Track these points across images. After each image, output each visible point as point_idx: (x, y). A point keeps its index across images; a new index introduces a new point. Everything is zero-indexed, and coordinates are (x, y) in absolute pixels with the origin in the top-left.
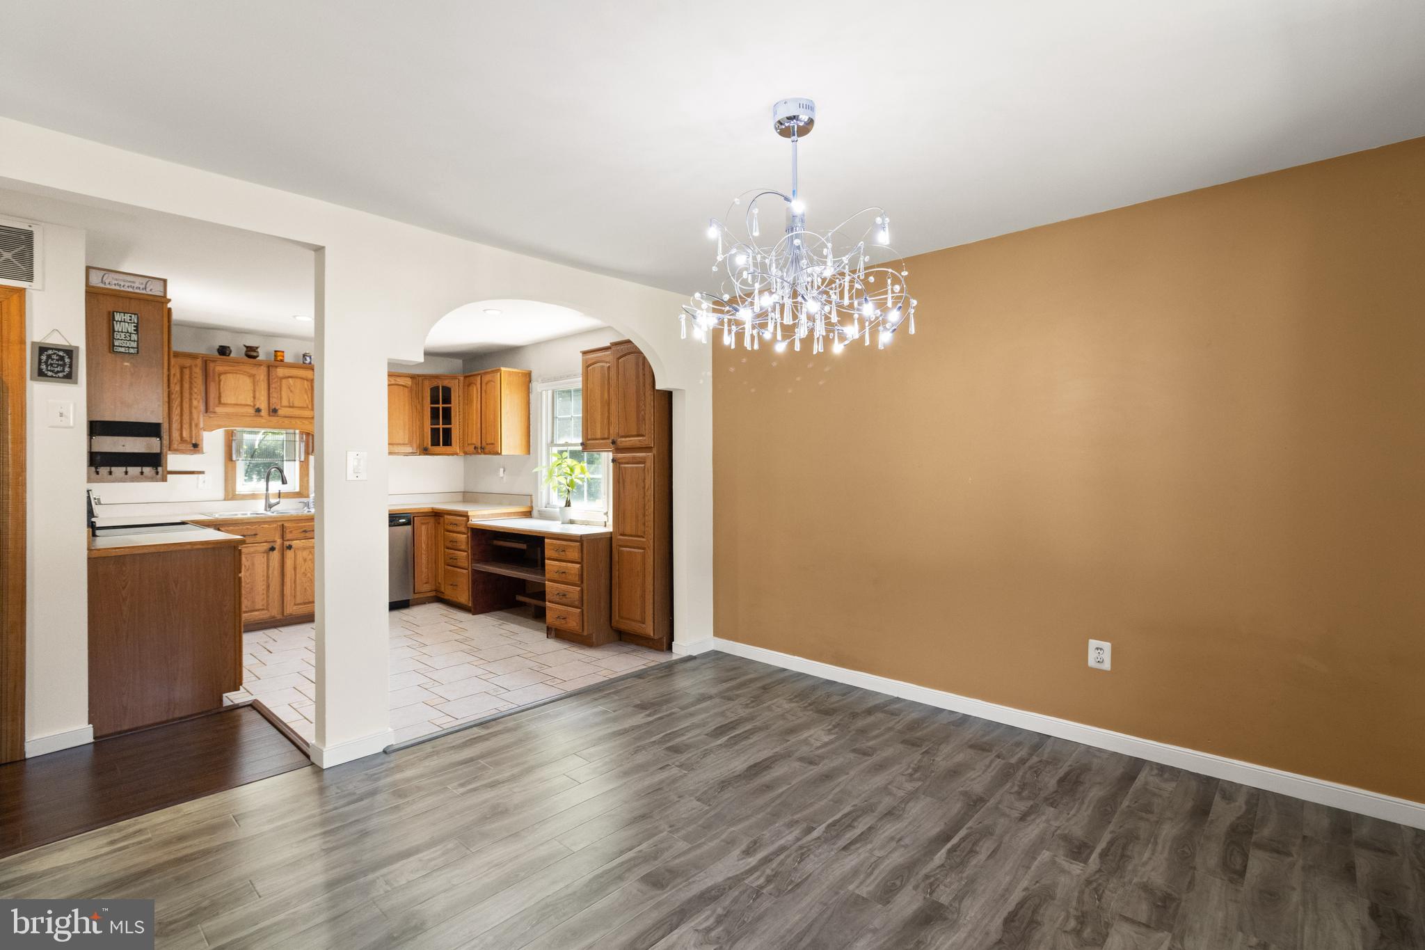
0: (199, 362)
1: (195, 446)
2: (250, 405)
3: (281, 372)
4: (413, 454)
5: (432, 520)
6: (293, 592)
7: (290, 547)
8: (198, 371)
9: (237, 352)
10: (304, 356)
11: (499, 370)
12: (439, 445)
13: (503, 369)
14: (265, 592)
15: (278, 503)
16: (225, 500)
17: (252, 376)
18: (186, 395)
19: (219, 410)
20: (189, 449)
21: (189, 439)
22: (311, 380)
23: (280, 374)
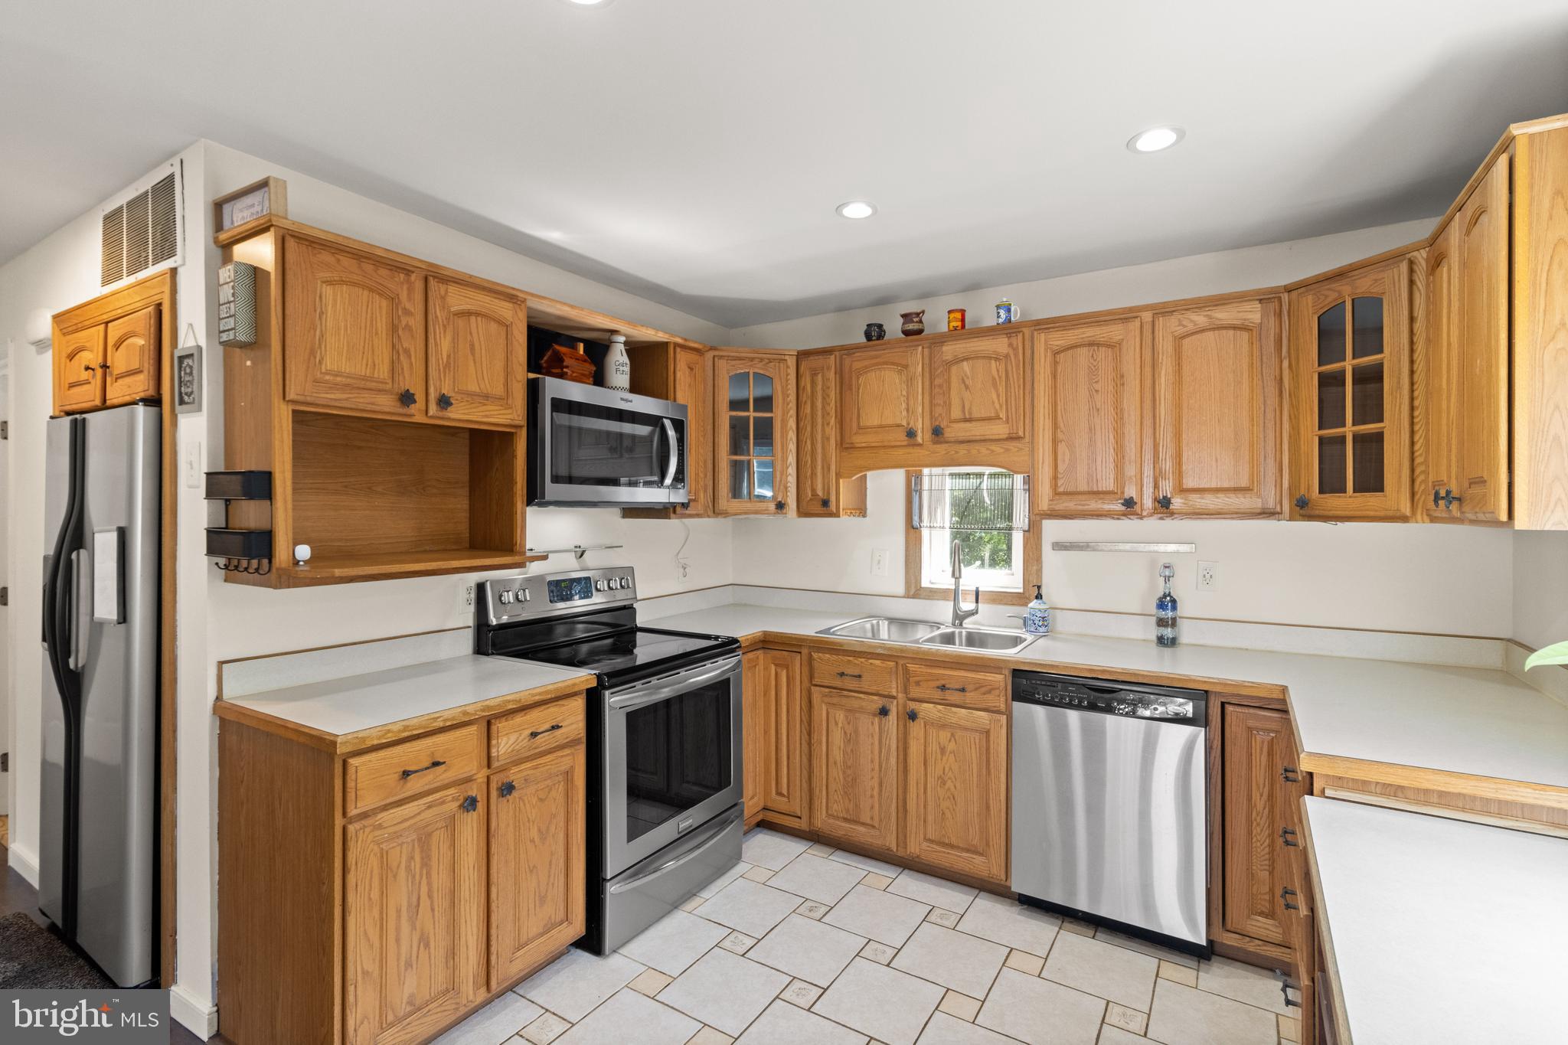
0: (836, 360)
1: (825, 503)
2: (899, 427)
3: (953, 351)
4: (1268, 516)
6: (922, 811)
7: (913, 716)
8: (832, 376)
10: (1000, 308)
11: (1507, 143)
12: (1345, 490)
14: (875, 793)
15: (973, 612)
16: (903, 596)
17: (907, 369)
19: (861, 439)
20: (819, 509)
21: (820, 493)
22: (1007, 356)
23: (949, 357)
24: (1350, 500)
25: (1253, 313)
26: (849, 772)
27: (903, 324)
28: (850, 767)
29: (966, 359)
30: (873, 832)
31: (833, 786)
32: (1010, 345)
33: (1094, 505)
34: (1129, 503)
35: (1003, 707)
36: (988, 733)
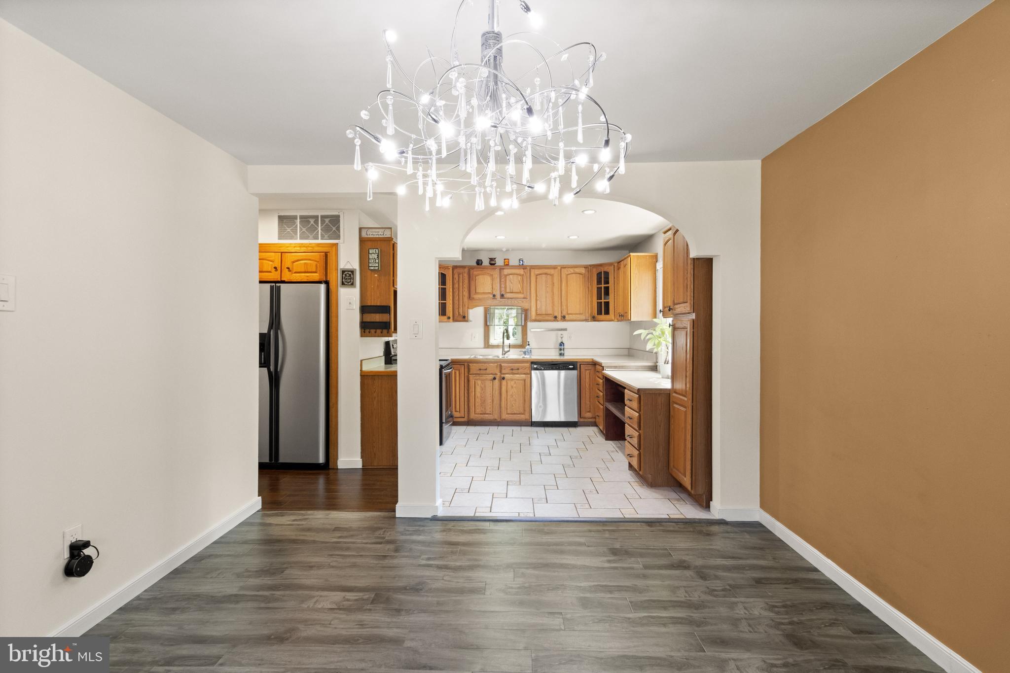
0: (466, 270)
1: (464, 317)
2: (490, 293)
3: (506, 272)
4: (586, 320)
6: (506, 406)
7: (504, 378)
8: (466, 275)
9: (486, 262)
10: (519, 260)
11: (630, 256)
12: (602, 314)
13: (632, 254)
14: (491, 403)
15: (509, 351)
16: (484, 348)
17: (492, 275)
18: (461, 290)
19: (476, 297)
20: (461, 319)
21: (462, 314)
22: (523, 275)
23: (506, 273)
24: (603, 316)
25: (583, 271)
27: (490, 261)
28: (483, 398)
29: (511, 274)
30: (490, 415)
31: (477, 405)
32: (524, 272)
33: (547, 318)
34: (556, 317)
35: (529, 372)
36: (525, 380)
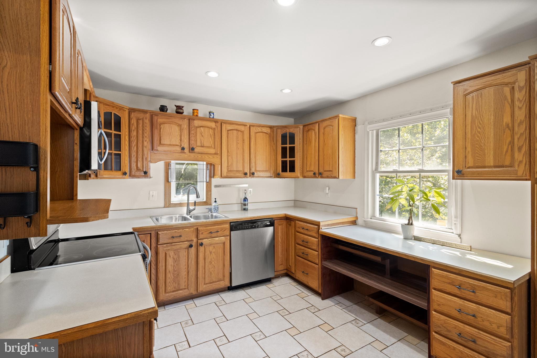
0: (148, 115)
1: (145, 173)
2: (177, 145)
3: (196, 123)
4: (271, 177)
5: (284, 222)
6: (203, 275)
7: (202, 244)
8: (147, 122)
9: (171, 109)
10: (210, 113)
11: (337, 117)
12: (287, 172)
13: (340, 116)
14: (186, 276)
15: (194, 209)
16: (164, 207)
17: (180, 126)
18: (140, 138)
19: (160, 148)
20: (140, 174)
21: (141, 169)
22: (214, 129)
23: (196, 125)
24: (288, 174)
25: (268, 130)
26: (176, 273)
27: (176, 109)
28: (176, 271)
29: (201, 127)
30: (185, 291)
31: (168, 281)
32: (216, 125)
33: (238, 175)
34: (246, 174)
35: (228, 234)
36: (224, 243)
